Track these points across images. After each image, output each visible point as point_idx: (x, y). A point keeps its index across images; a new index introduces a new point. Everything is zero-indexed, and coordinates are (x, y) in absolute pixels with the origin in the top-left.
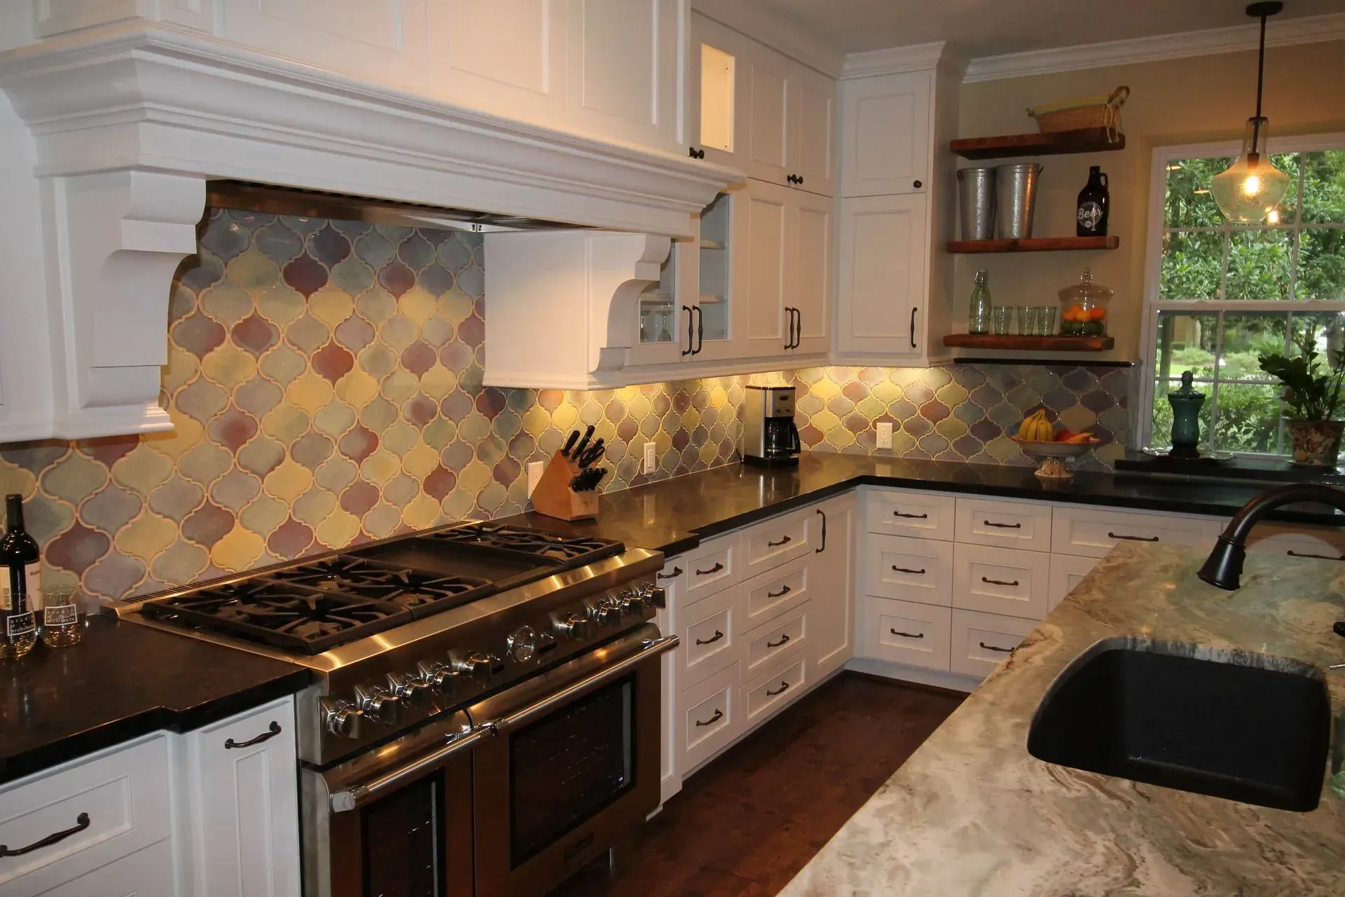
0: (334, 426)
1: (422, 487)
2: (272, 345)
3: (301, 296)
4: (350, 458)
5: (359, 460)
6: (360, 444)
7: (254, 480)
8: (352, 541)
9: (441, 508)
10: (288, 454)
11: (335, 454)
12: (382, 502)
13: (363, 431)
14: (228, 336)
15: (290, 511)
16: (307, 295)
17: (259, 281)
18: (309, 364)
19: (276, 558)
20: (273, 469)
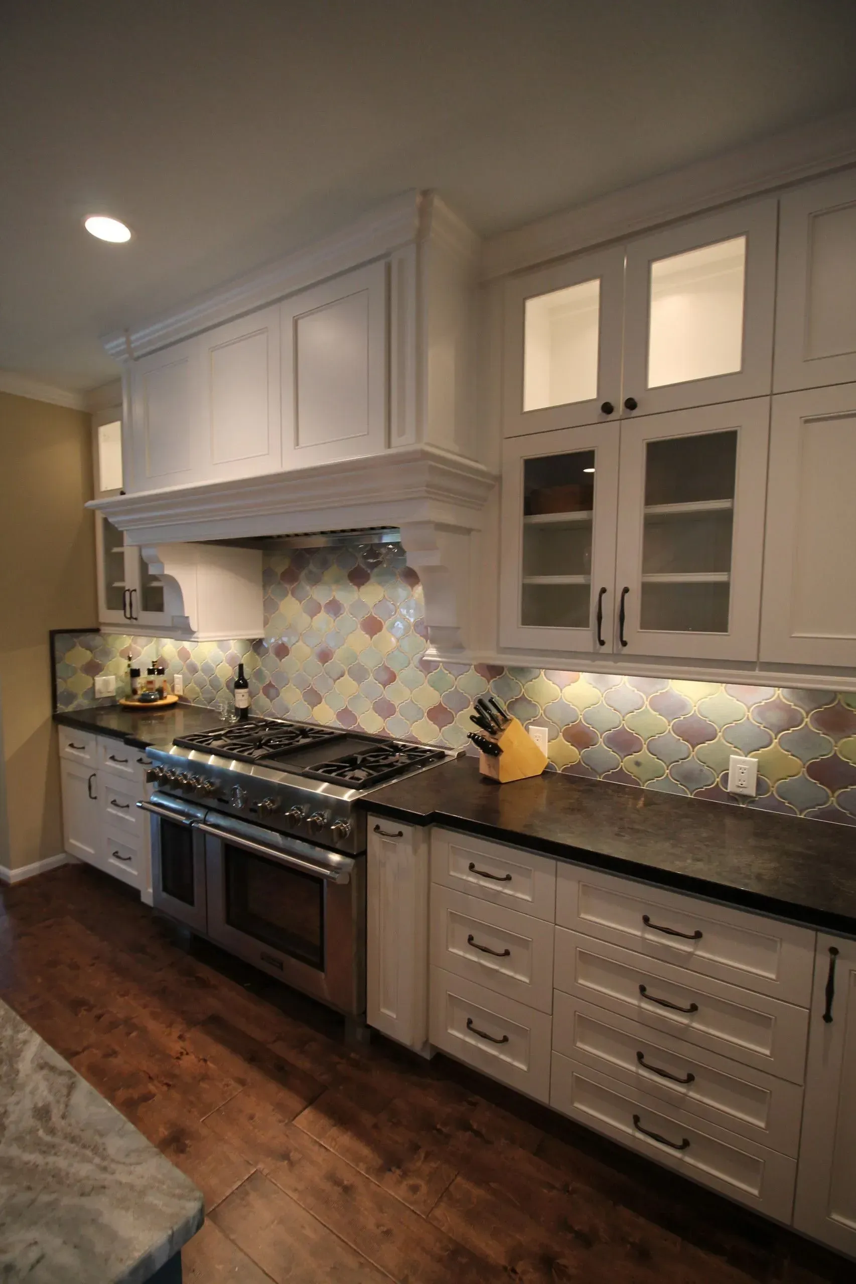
0: (370, 663)
1: (426, 714)
2: (341, 614)
3: (355, 588)
4: (379, 683)
5: (385, 686)
6: (385, 676)
7: (331, 681)
8: (379, 732)
9: (440, 734)
10: (346, 673)
11: (371, 677)
12: (397, 714)
13: (386, 668)
14: (323, 608)
15: (347, 703)
16: (359, 589)
17: (337, 581)
18: (359, 626)
19: (338, 724)
20: (339, 679)
